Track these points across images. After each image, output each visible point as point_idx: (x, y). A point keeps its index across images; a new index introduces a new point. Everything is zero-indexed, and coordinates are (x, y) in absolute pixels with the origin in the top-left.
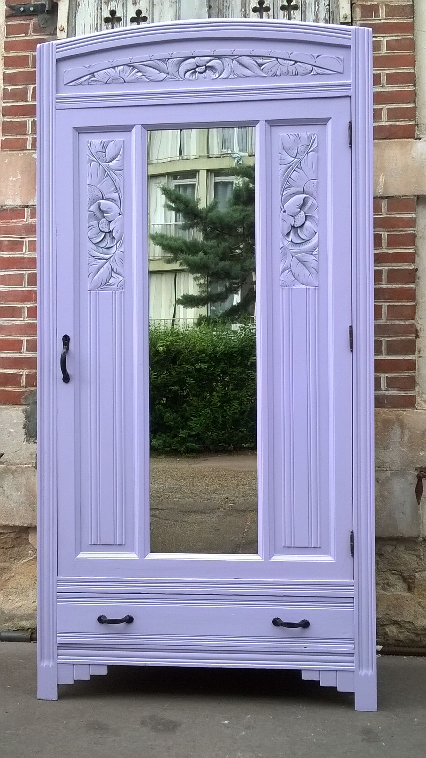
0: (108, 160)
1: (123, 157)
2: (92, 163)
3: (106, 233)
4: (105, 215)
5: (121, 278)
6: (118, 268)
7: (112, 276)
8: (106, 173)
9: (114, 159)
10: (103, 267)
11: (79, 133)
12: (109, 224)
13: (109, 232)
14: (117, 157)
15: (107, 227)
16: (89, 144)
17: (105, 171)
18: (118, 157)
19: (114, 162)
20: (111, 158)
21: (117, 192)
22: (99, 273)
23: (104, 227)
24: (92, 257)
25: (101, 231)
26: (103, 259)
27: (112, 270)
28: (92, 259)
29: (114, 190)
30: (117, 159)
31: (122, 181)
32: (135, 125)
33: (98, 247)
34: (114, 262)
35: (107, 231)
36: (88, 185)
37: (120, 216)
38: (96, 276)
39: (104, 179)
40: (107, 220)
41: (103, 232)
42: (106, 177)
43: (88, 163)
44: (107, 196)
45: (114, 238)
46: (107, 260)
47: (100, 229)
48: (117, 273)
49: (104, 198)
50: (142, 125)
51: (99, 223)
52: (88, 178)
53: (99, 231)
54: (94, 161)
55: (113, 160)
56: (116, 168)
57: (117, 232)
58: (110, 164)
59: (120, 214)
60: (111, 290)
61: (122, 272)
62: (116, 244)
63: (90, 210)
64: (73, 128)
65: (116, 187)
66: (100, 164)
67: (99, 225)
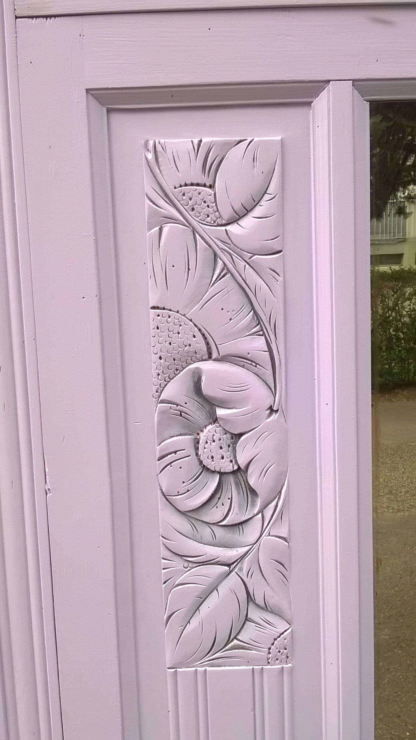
0: (227, 213)
1: (282, 205)
2: (166, 229)
3: (222, 474)
4: (220, 412)
5: (282, 626)
6: (269, 593)
7: (247, 619)
8: (220, 265)
9: (248, 211)
10: (216, 588)
11: (109, 111)
12: (235, 444)
13: (234, 472)
14: (256, 203)
15: (227, 453)
16: (150, 156)
17: (215, 255)
18: (263, 202)
19: (248, 222)
20: (238, 206)
21: (262, 333)
22: (204, 608)
23: (217, 457)
24: (177, 559)
25: (205, 468)
26: (218, 563)
27: (249, 597)
28: (178, 564)
29: (248, 327)
30: (258, 211)
31: (278, 288)
32: (329, 81)
33: (197, 524)
34: (257, 575)
35: (229, 467)
36: (153, 308)
37: (274, 416)
38: (195, 622)
39: (211, 284)
40: (226, 432)
41: (214, 472)
42: (219, 278)
43: (150, 229)
44: (225, 348)
45: (253, 492)
46: (229, 565)
47: (201, 462)
48: (265, 608)
49: (215, 355)
50: (354, 81)
51: (197, 442)
52: (151, 282)
53: (199, 469)
54: (175, 220)
55: (241, 217)
56: (256, 245)
57: (264, 472)
58: (232, 228)
59: (272, 410)
60: (248, 663)
61: (284, 606)
62: (261, 511)
63: (162, 397)
64: (88, 90)
65: (255, 312)
66: (194, 231)
67: (197, 449)
